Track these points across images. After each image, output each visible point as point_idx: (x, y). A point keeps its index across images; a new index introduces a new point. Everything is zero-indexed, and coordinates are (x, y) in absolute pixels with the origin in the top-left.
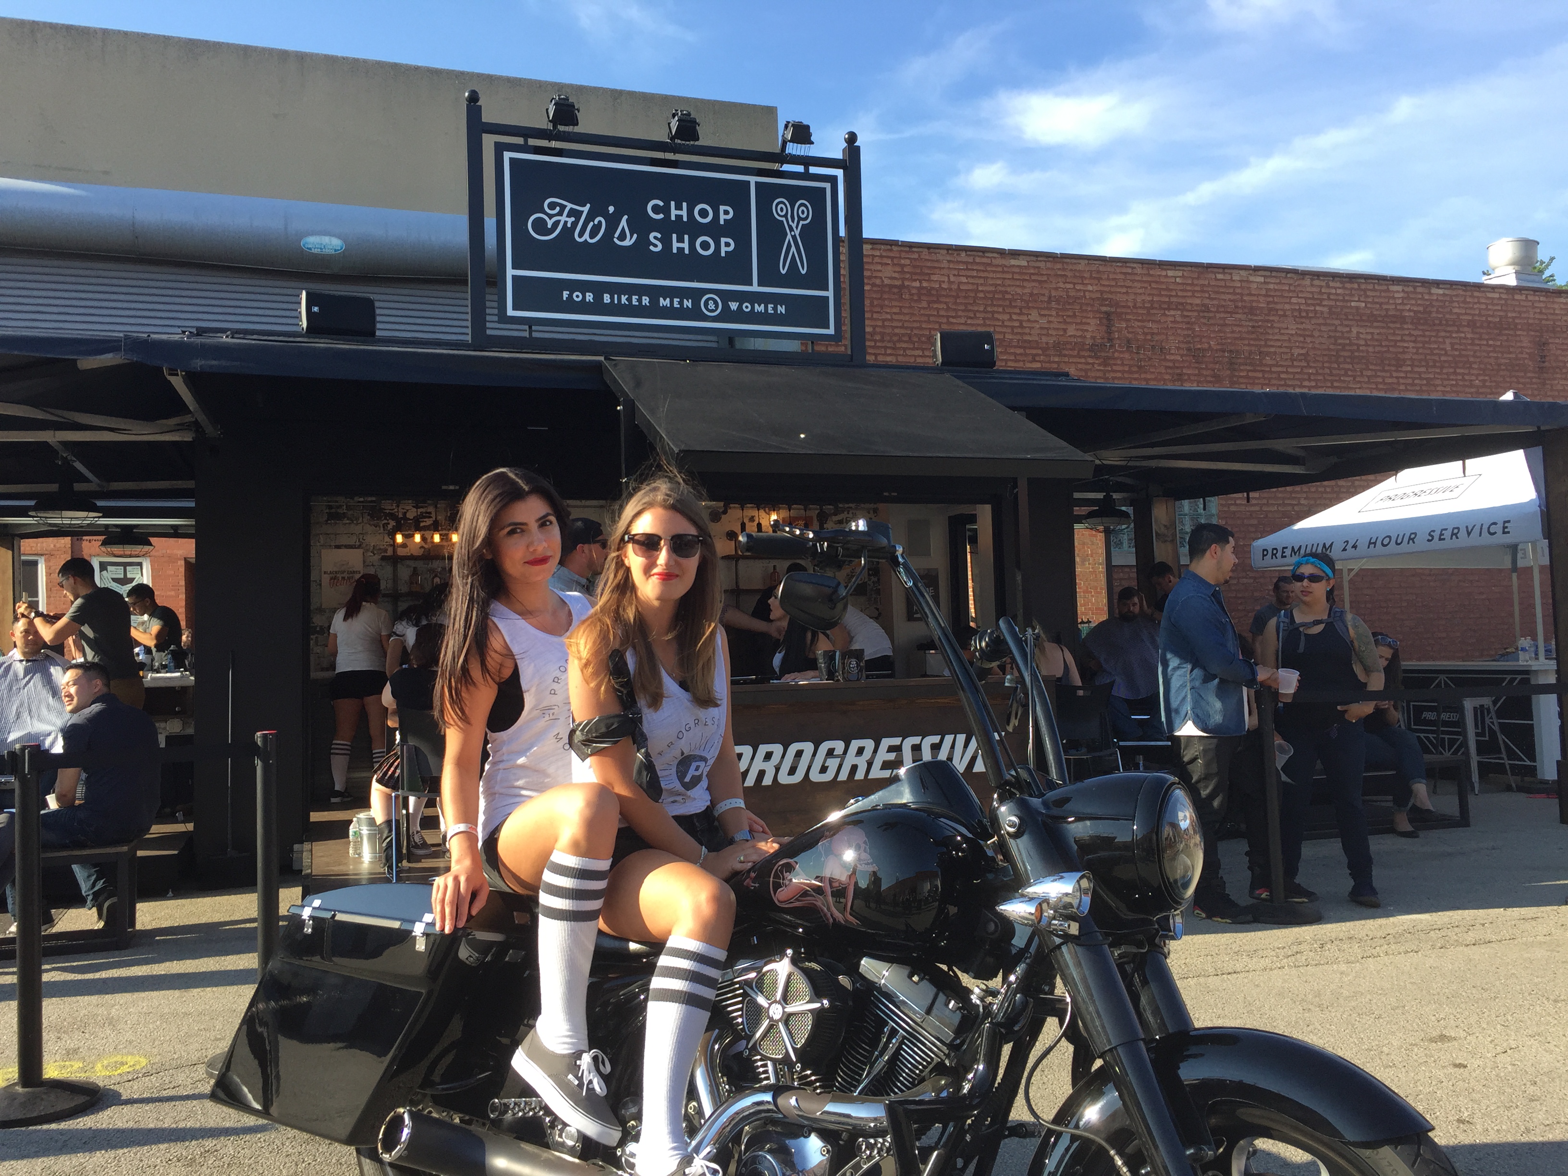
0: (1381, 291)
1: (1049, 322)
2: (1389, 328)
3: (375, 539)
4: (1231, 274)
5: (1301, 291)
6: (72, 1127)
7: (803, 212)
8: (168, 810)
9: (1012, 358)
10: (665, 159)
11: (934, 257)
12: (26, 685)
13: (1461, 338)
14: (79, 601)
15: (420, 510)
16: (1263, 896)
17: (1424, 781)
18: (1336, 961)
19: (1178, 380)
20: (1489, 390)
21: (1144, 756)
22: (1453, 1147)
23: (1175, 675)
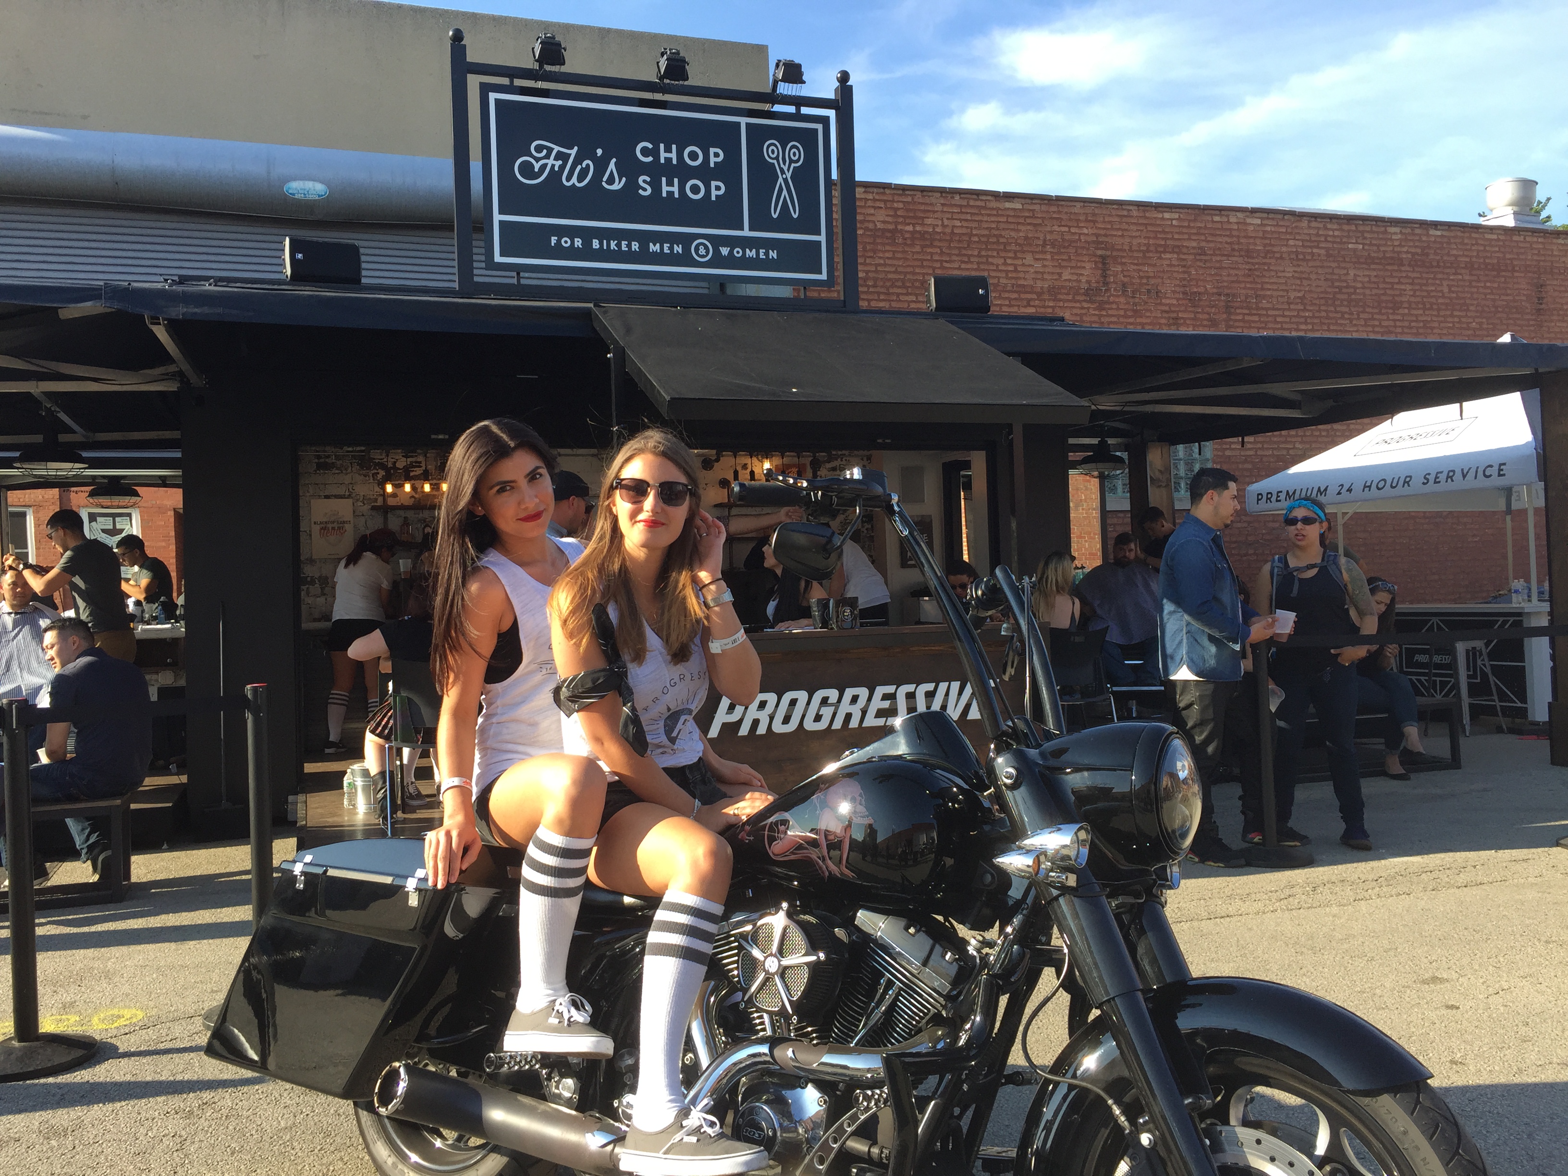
0: (1378, 233)
1: (1044, 266)
2: (1387, 270)
3: (365, 489)
4: (1228, 216)
5: (1299, 233)
6: (69, 1080)
7: (794, 154)
8: (161, 762)
9: (1007, 303)
10: (653, 100)
11: (927, 200)
12: (15, 637)
13: (1458, 280)
14: (68, 553)
15: (410, 460)
16: (1256, 840)
17: (1416, 724)
18: (1328, 905)
19: (1174, 324)
20: (1486, 333)
21: (1137, 704)
22: (1445, 1088)
23: (1171, 619)
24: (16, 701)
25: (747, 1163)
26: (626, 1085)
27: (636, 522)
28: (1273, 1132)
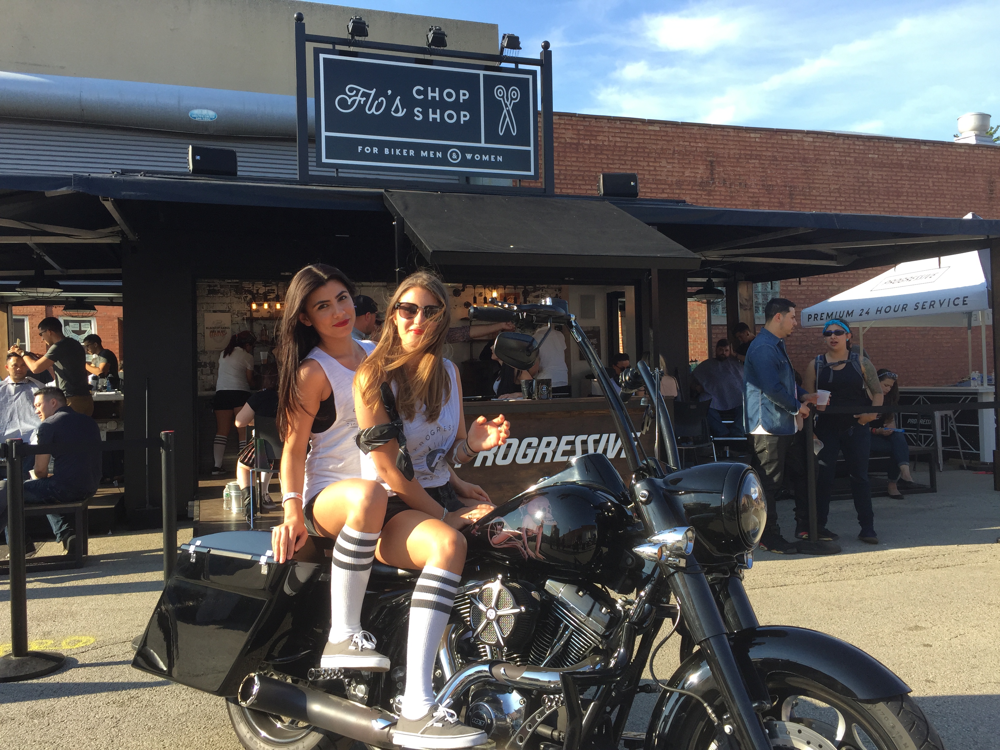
0: (888, 147)
1: (673, 167)
2: (893, 171)
3: (239, 306)
4: (791, 136)
5: (837, 147)
6: (46, 682)
7: (514, 94)
8: (108, 479)
9: (649, 191)
10: (424, 59)
11: (599, 124)
12: (16, 399)
13: (939, 178)
14: (53, 347)
15: (267, 288)
16: (804, 537)
17: (908, 463)
18: (850, 579)
19: (756, 205)
20: (956, 212)
21: (730, 449)
22: (922, 697)
23: (752, 396)
24: (15, 440)
25: (473, 741)
26: (398, 689)
27: (409, 331)
28: (810, 726)
